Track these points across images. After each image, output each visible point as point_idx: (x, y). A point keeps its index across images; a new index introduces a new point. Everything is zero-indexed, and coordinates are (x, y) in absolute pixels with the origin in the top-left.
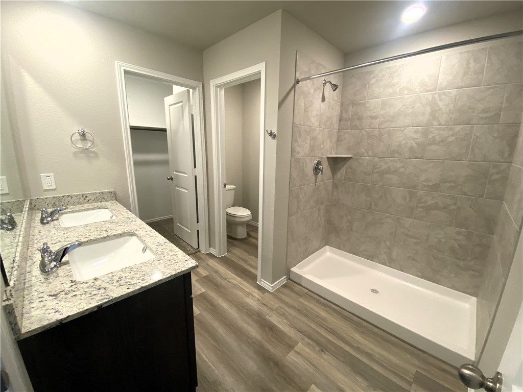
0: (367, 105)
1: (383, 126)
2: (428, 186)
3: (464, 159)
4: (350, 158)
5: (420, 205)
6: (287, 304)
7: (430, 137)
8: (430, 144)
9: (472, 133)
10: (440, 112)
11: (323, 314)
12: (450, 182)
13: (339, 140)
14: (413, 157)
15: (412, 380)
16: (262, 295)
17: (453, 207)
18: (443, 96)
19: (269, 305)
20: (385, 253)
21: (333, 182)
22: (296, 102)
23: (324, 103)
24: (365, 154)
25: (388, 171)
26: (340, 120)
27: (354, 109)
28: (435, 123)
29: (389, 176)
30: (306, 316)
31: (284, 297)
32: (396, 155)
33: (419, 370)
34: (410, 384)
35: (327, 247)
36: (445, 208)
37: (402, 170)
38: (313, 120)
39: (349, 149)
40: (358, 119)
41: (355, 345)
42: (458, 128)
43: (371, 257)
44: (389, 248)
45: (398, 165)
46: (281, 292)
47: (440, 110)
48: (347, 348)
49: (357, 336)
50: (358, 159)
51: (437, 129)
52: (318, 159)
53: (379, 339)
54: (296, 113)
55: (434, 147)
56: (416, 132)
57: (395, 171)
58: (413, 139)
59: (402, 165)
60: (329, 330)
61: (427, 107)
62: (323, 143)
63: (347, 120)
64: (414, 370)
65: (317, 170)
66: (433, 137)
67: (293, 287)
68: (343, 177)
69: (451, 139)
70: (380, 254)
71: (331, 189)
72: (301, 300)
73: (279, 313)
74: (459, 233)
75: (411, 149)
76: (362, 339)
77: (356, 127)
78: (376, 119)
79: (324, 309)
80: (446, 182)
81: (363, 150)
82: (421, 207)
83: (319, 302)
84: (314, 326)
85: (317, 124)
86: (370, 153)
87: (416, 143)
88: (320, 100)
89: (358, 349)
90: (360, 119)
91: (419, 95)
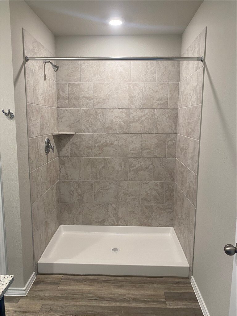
0: (81, 87)
1: (97, 107)
2: (135, 154)
3: (152, 132)
4: (73, 135)
5: (132, 169)
6: (49, 298)
7: (131, 117)
8: (132, 122)
9: (154, 114)
10: (135, 98)
11: (86, 288)
12: (147, 149)
13: (59, 117)
14: (122, 132)
15: (165, 300)
16: (16, 305)
17: (151, 167)
18: (135, 87)
19: (30, 310)
20: (113, 214)
21: (59, 159)
22: (27, 81)
23: (46, 81)
24: (86, 131)
25: (106, 145)
26: (58, 98)
27: (70, 89)
28: (133, 106)
29: (107, 148)
30: (73, 299)
31: (42, 294)
32: (110, 131)
33: (165, 291)
34: (165, 303)
35: (61, 226)
36: (147, 168)
37: (116, 143)
38: (40, 98)
39: (70, 126)
40: (75, 99)
41: (122, 298)
42: (147, 110)
43: (102, 222)
44: (115, 209)
45: (113, 139)
46: (36, 291)
47: (135, 97)
48: (118, 304)
49: (120, 291)
50: (79, 135)
51: (134, 111)
52: (47, 138)
53: (134, 284)
54: (28, 92)
55: (134, 124)
56: (122, 112)
57: (111, 144)
58: (120, 118)
59: (115, 138)
60: (97, 299)
61: (126, 93)
62: (49, 121)
63: (64, 98)
64: (162, 292)
65: (47, 148)
66: (133, 117)
67: (46, 280)
68: (69, 154)
69: (144, 118)
70: (109, 217)
71: (58, 166)
72: (61, 287)
73: (46, 311)
74: (156, 185)
75: (120, 126)
76: (124, 291)
77: (74, 106)
78: (91, 99)
79: (85, 285)
80: (144, 149)
81: (83, 127)
82: (133, 170)
83: (78, 281)
84: (84, 303)
85: (43, 102)
86: (90, 130)
87: (123, 121)
88: (43, 79)
89: (125, 300)
90: (77, 98)
91: (120, 84)
